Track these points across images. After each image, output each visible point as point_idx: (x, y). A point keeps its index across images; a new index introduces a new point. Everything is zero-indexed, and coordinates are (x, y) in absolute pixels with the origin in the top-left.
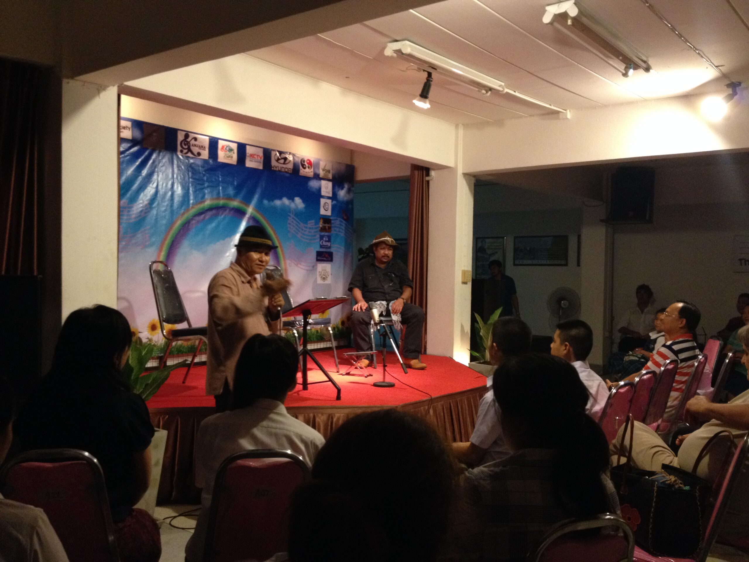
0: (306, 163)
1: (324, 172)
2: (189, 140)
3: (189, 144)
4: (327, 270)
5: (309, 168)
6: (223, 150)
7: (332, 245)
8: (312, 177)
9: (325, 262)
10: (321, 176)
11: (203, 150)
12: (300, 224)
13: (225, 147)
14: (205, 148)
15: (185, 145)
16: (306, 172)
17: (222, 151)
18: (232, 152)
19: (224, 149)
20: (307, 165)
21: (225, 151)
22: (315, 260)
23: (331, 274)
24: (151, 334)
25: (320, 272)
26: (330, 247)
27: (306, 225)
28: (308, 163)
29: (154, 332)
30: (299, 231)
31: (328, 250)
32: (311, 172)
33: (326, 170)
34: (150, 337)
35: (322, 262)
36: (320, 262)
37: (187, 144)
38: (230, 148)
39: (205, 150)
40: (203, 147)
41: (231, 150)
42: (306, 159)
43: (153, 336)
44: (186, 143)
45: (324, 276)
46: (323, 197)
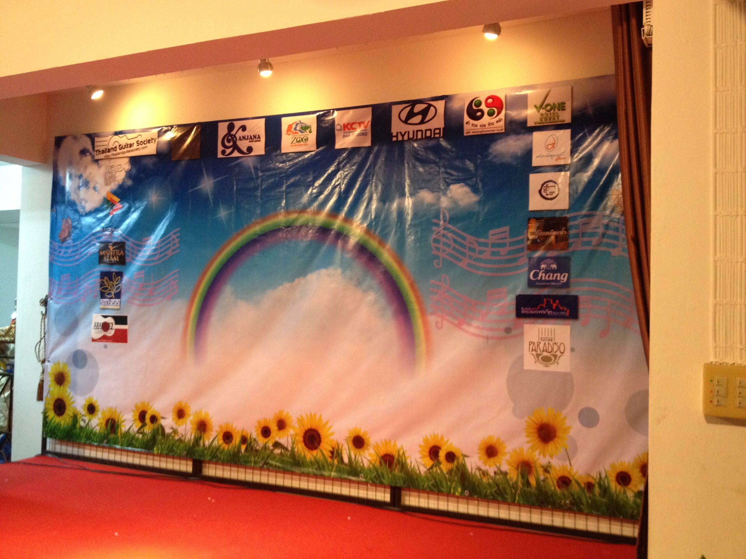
0: (483, 107)
1: (543, 111)
2: (233, 133)
3: (235, 139)
4: (558, 340)
5: (491, 114)
6: (289, 133)
7: (572, 280)
8: (503, 131)
9: (552, 321)
10: (530, 124)
11: (257, 141)
12: (464, 238)
13: (294, 126)
14: (259, 137)
15: (229, 141)
16: (485, 126)
17: (289, 135)
18: (308, 131)
19: (293, 130)
20: (486, 110)
21: (293, 133)
22: (513, 315)
23: (572, 350)
24: (176, 423)
25: (531, 343)
26: (566, 285)
27: (482, 240)
28: (487, 105)
29: (181, 421)
30: (464, 254)
31: (562, 292)
32: (499, 121)
33: (547, 105)
34: (175, 427)
35: (541, 321)
36: (532, 320)
37: (233, 139)
38: (303, 125)
39: (259, 141)
40: (257, 136)
41: (305, 128)
42: (483, 99)
43: (179, 426)
44: (230, 138)
45: (545, 354)
46: (538, 170)
